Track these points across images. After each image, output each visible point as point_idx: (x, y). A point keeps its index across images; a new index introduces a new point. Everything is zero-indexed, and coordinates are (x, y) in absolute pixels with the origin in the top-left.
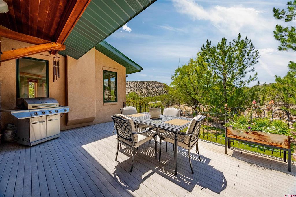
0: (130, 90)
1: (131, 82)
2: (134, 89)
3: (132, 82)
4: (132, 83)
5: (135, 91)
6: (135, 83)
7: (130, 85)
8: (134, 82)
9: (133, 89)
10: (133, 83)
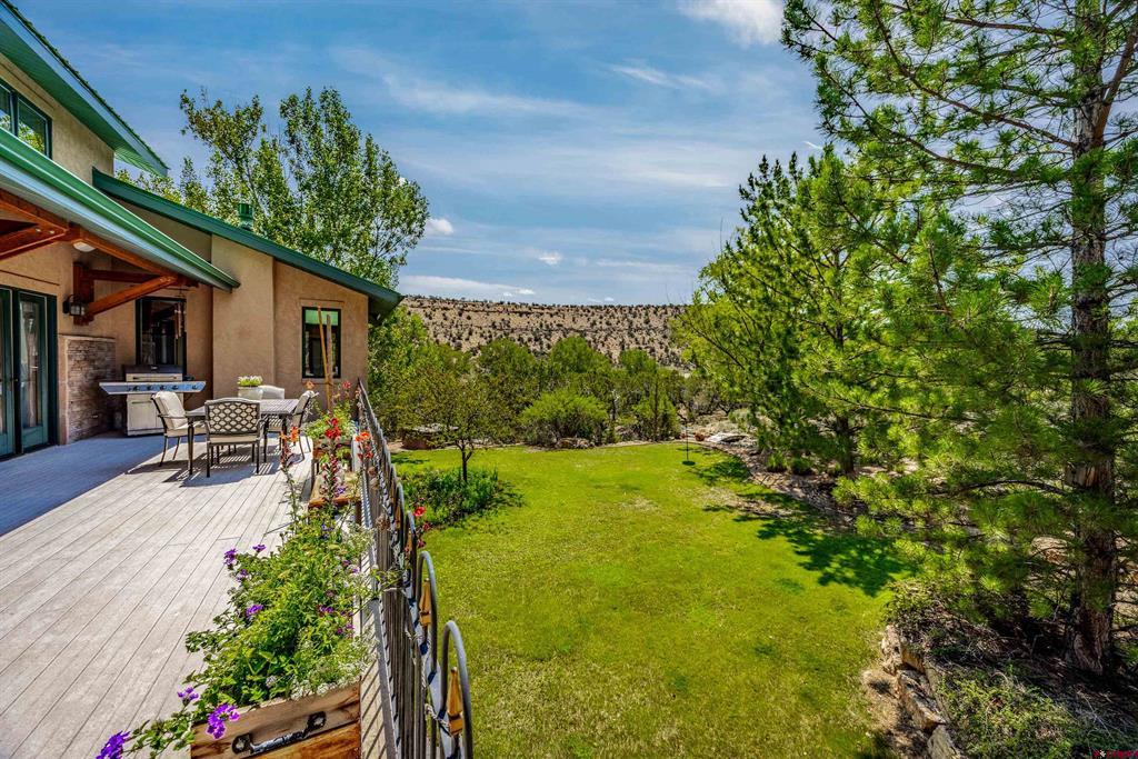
0: (647, 338)
1: (652, 310)
2: (665, 337)
3: (657, 308)
4: (655, 313)
5: (666, 342)
6: (670, 311)
7: (647, 322)
8: (664, 307)
9: (659, 336)
10: (661, 311)
